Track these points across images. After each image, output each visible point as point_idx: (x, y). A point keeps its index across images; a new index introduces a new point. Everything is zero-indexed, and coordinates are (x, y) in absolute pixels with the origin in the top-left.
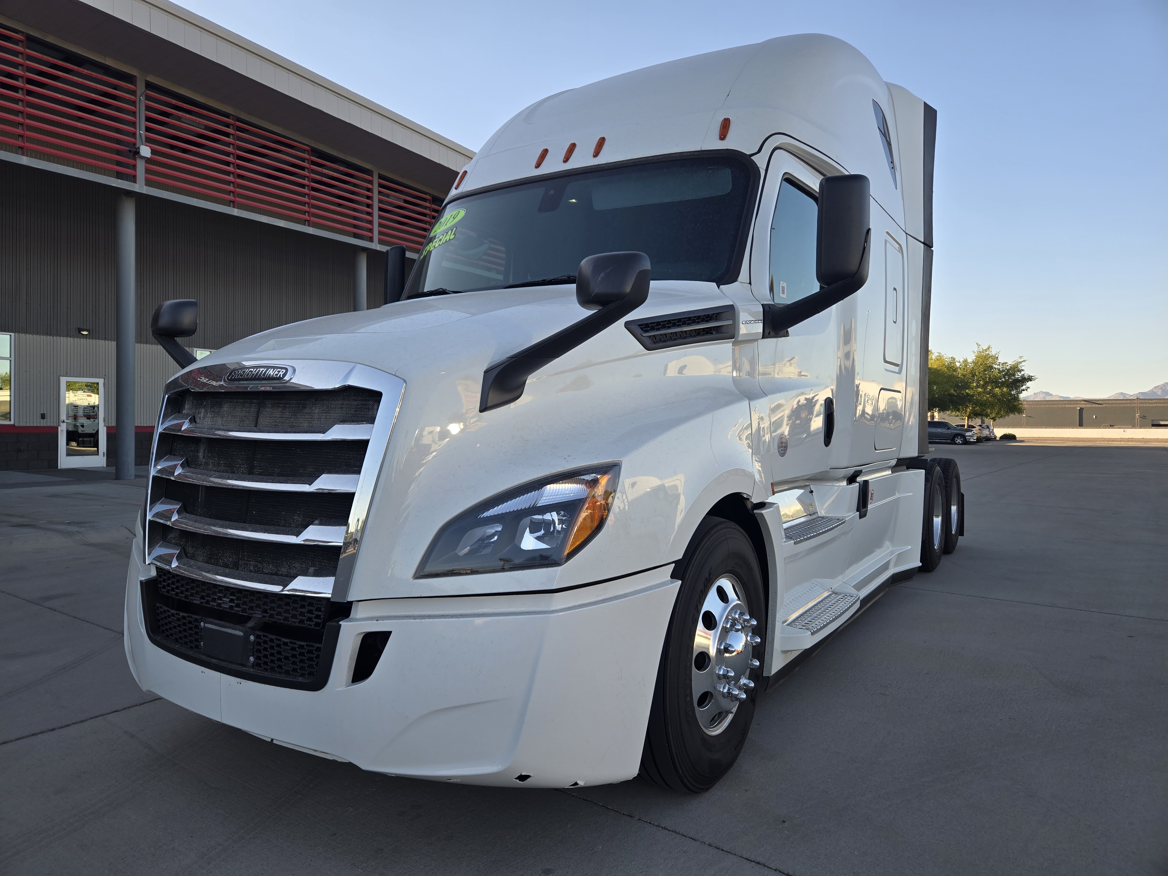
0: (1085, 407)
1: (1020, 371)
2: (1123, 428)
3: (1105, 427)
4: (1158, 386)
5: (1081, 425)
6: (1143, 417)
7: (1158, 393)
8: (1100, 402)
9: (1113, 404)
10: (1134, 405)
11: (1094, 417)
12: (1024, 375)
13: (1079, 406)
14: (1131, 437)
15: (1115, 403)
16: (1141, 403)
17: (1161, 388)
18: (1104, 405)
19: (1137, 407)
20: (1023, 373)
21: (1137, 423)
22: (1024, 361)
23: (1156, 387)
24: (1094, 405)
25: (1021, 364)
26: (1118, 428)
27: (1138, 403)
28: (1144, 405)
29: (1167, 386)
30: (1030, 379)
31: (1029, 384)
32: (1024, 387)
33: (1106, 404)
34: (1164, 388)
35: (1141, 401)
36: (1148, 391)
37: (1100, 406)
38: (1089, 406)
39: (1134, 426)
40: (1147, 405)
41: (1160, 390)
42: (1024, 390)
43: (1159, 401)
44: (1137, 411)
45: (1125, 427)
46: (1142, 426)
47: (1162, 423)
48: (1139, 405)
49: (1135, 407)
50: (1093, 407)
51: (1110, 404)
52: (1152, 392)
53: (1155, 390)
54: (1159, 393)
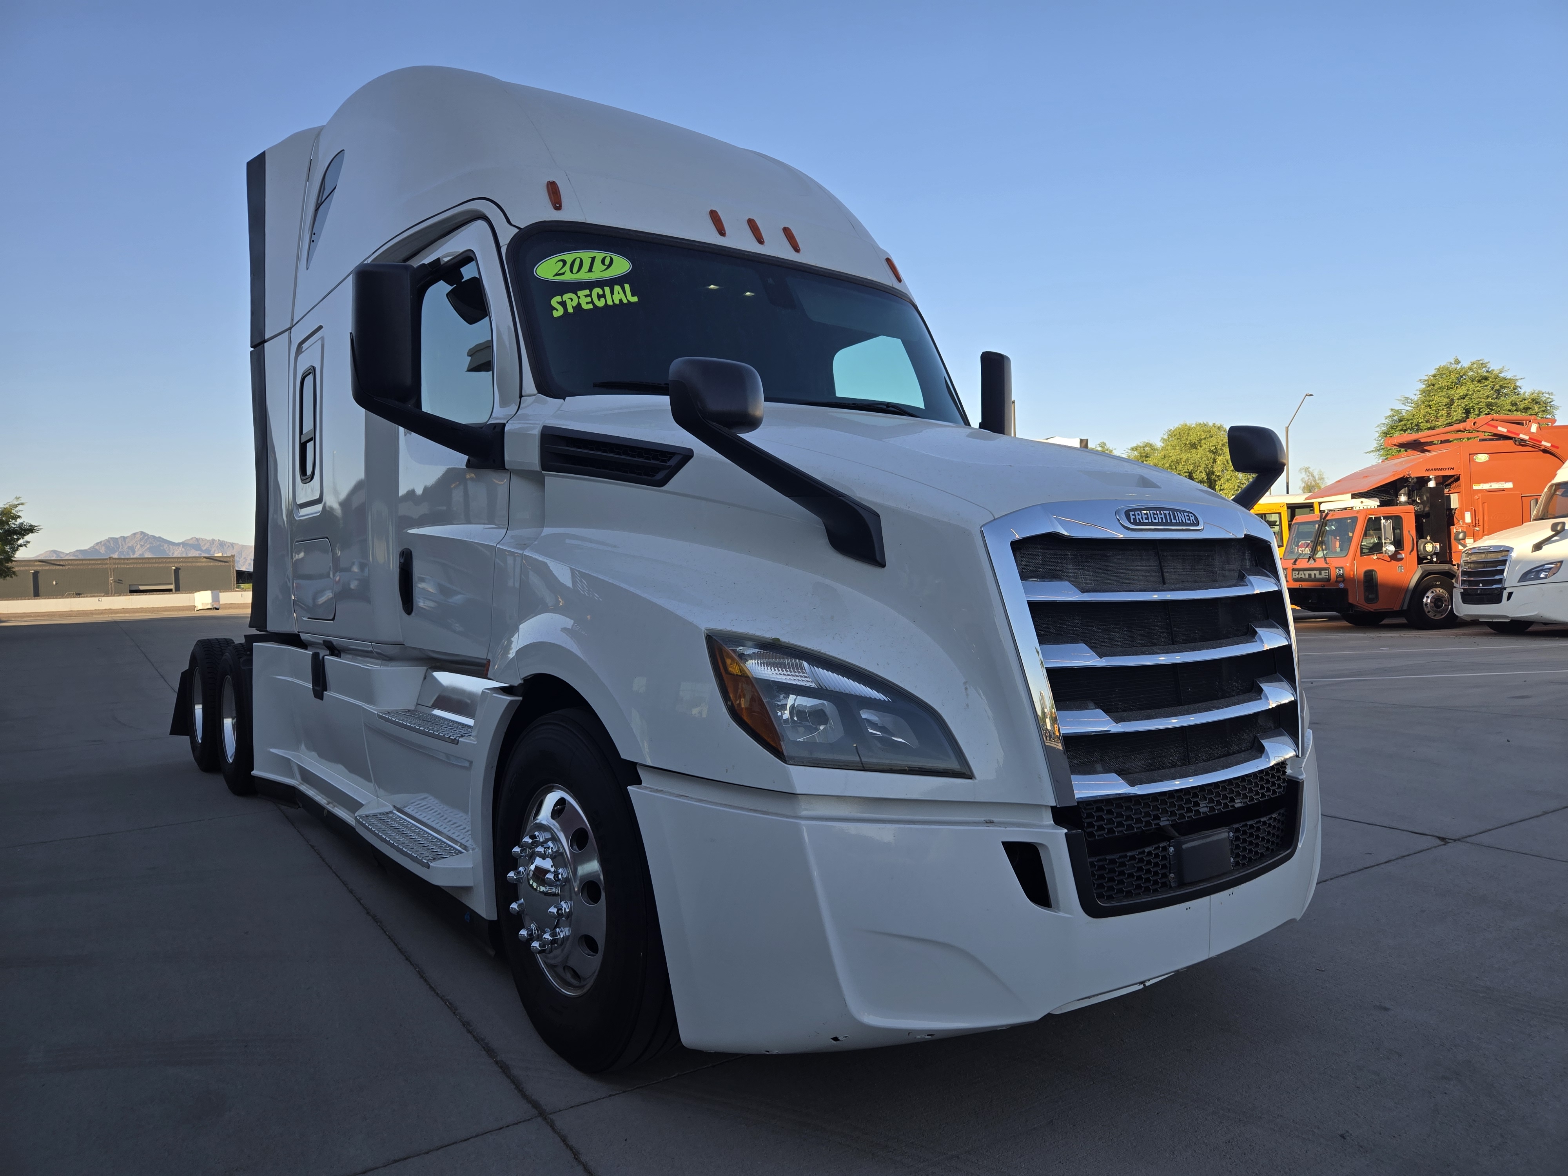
0: (42, 570)
1: (16, 517)
2: (97, 596)
3: (69, 596)
4: (101, 542)
5: (37, 594)
6: (119, 581)
7: (101, 551)
8: (61, 563)
9: (78, 565)
10: (106, 566)
11: (54, 583)
12: (22, 523)
13: (33, 568)
14: (108, 608)
15: (81, 564)
16: (114, 564)
17: (105, 544)
18: (67, 567)
19: (110, 569)
20: (19, 521)
21: (111, 589)
22: (22, 504)
23: (97, 544)
24: (54, 567)
25: (17, 509)
26: (91, 597)
27: (111, 564)
28: (119, 566)
29: (112, 542)
30: (31, 529)
31: (28, 538)
32: (20, 542)
33: (69, 565)
34: (108, 544)
35: (114, 561)
36: (89, 549)
37: (61, 567)
38: (47, 568)
39: (107, 594)
40: (122, 566)
41: (103, 547)
42: (21, 546)
43: (137, 561)
44: (111, 574)
45: (100, 595)
46: (119, 593)
47: (142, 588)
48: (112, 566)
49: (107, 568)
50: (52, 569)
51: (75, 565)
52: (93, 549)
53: (97, 547)
54: (103, 550)
